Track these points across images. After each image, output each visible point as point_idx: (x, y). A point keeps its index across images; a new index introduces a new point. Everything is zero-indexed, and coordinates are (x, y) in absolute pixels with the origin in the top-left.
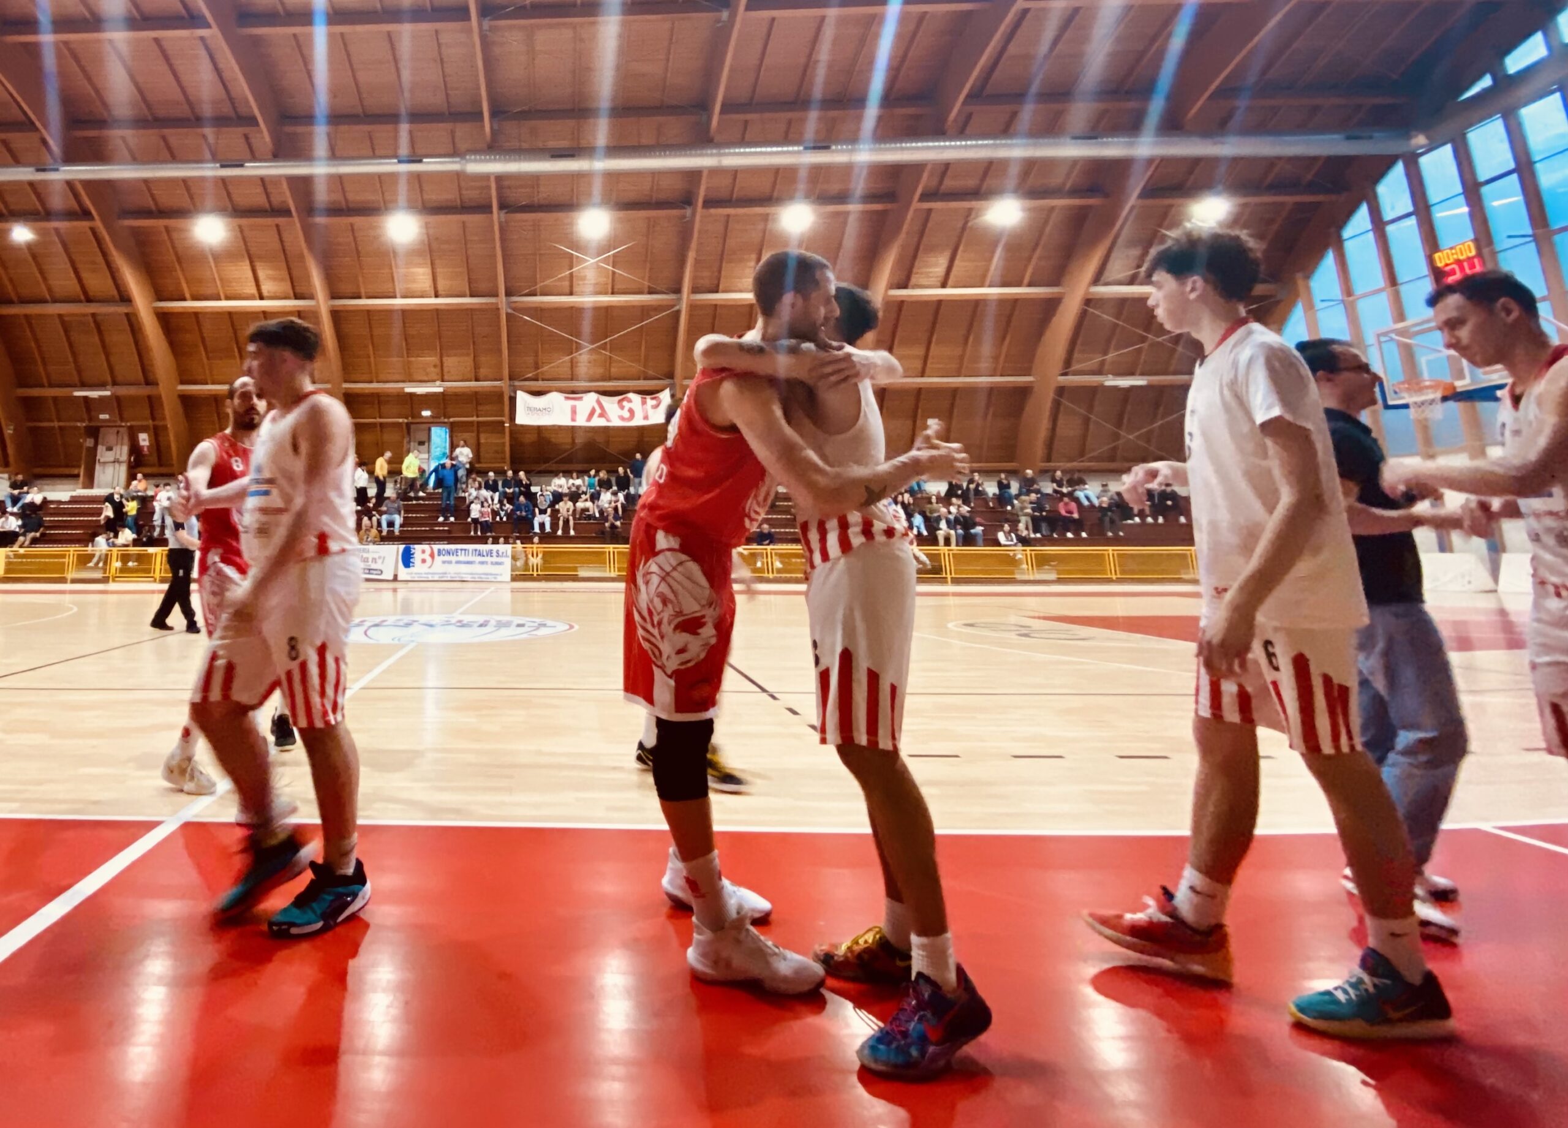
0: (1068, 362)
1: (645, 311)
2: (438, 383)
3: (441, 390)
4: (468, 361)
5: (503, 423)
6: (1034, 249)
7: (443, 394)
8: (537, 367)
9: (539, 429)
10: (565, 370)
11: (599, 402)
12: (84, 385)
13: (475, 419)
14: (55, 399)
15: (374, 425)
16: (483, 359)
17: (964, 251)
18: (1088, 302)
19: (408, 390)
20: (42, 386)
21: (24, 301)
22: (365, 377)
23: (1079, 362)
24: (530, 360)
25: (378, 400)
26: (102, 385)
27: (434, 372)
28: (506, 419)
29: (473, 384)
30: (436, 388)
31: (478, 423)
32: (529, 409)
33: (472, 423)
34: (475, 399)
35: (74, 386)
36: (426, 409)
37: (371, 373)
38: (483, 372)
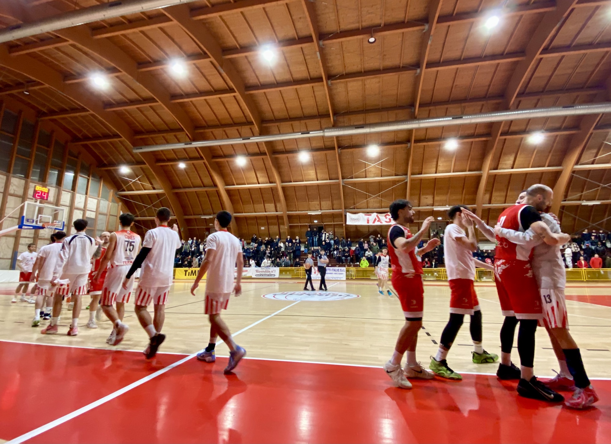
0: (566, 196)
1: (394, 182)
2: (319, 211)
3: (320, 213)
4: (329, 203)
5: (343, 224)
6: (550, 152)
7: (321, 215)
8: (354, 204)
9: (356, 226)
10: (365, 205)
11: (377, 216)
12: (205, 214)
13: (333, 223)
14: (195, 219)
15: (298, 226)
16: (335, 202)
17: (520, 154)
18: (574, 172)
19: (309, 214)
20: (192, 215)
21: (185, 187)
22: (295, 209)
23: (571, 195)
24: (352, 202)
25: (299, 217)
26: (210, 214)
27: (318, 207)
28: (344, 223)
29: (332, 211)
30: (319, 213)
31: (334, 224)
32: (351, 219)
33: (332, 224)
34: (333, 216)
35: (201, 215)
36: (316, 220)
37: (296, 208)
38: (335, 207)
